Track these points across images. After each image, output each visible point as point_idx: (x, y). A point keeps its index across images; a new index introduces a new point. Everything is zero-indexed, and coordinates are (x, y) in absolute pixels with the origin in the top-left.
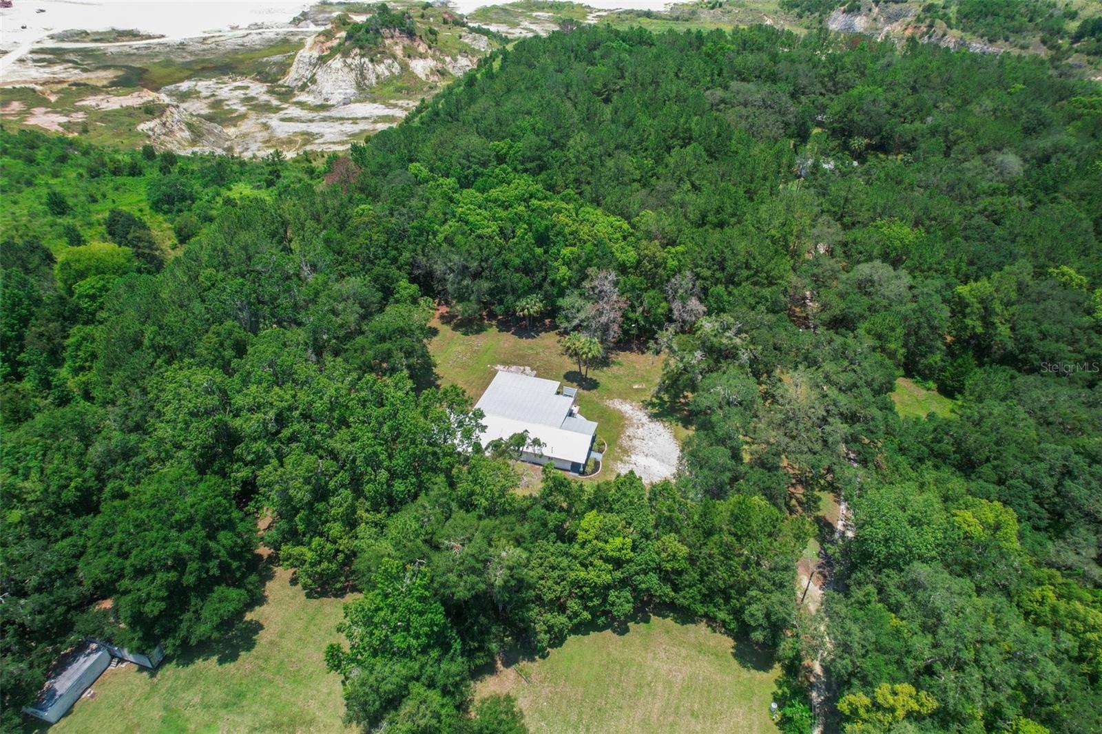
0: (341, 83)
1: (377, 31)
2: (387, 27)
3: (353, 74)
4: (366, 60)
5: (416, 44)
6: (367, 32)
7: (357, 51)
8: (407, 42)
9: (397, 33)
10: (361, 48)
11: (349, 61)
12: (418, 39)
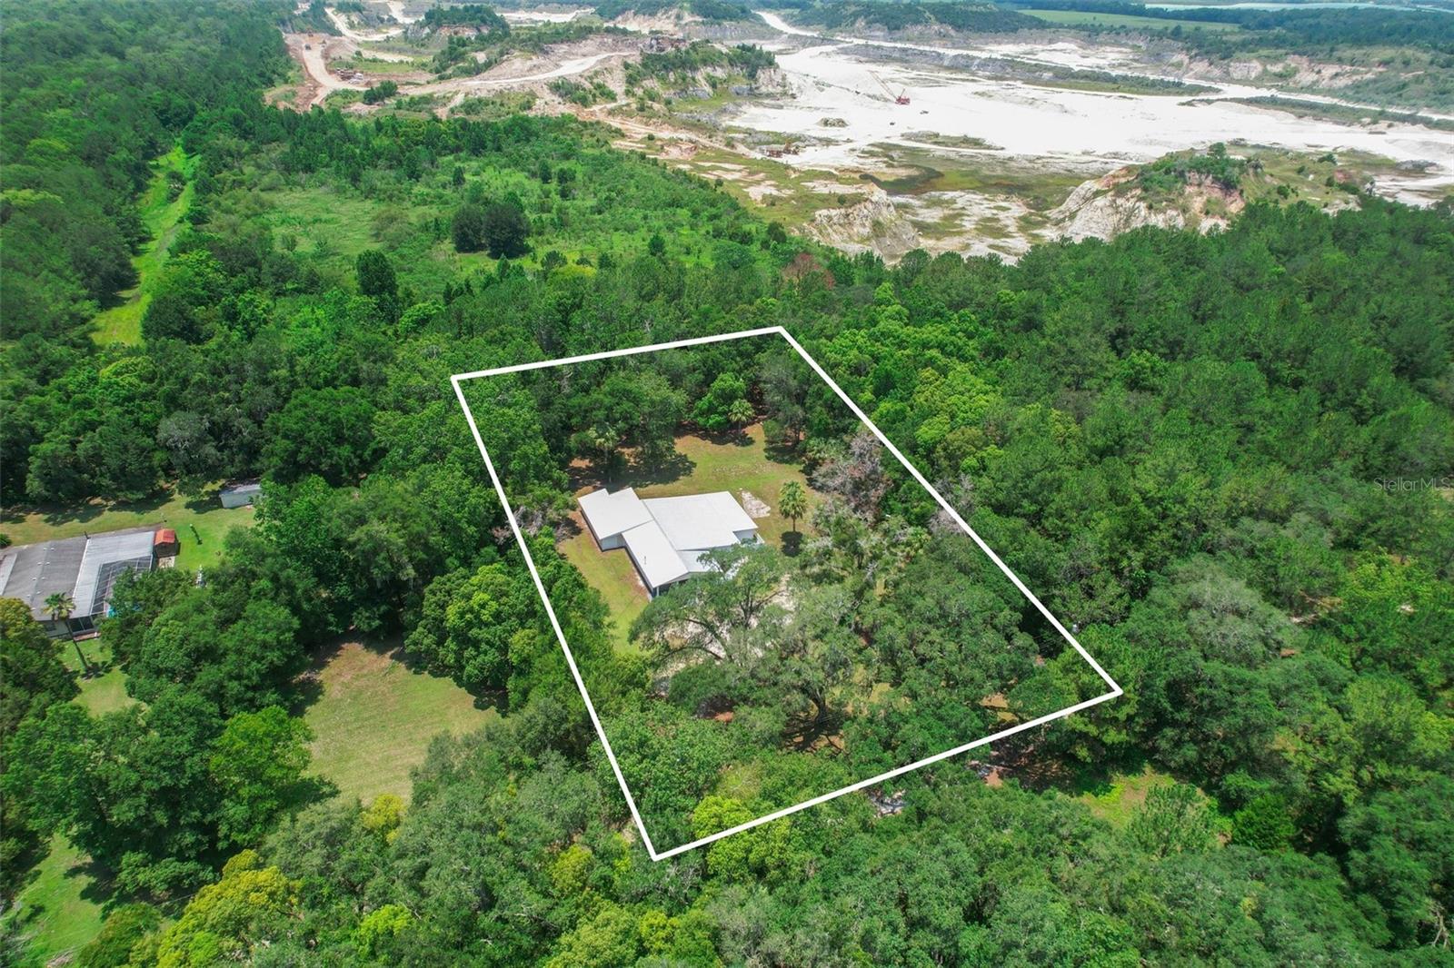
0: (1092, 225)
1: (1182, 174)
2: (1199, 172)
3: (1116, 218)
4: (1143, 205)
5: (1229, 200)
6: (1167, 172)
7: (1138, 192)
8: (1217, 194)
9: (1208, 182)
10: (1145, 190)
11: (1120, 201)
12: (1237, 193)
